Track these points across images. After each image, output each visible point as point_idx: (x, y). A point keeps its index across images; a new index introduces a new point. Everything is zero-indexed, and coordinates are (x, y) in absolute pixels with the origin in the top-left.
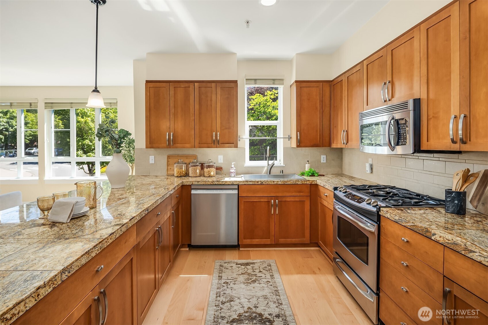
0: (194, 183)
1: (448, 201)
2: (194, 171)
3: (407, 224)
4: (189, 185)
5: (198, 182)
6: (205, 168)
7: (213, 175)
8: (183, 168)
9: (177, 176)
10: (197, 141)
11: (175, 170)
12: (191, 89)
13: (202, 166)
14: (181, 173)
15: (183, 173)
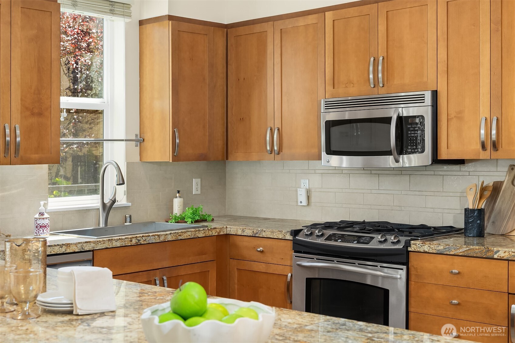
1: (471, 222)
3: (458, 251)
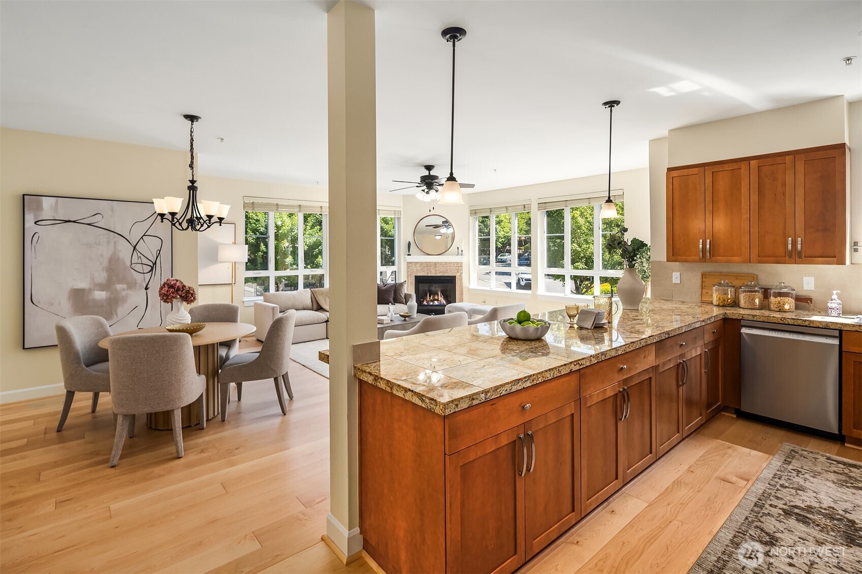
0: (746, 317)
2: (749, 299)
4: (737, 319)
5: (754, 316)
6: (772, 297)
7: (789, 309)
8: (729, 293)
9: (717, 304)
10: (755, 252)
11: (715, 295)
12: (744, 171)
13: (766, 293)
14: (724, 300)
15: (729, 301)
